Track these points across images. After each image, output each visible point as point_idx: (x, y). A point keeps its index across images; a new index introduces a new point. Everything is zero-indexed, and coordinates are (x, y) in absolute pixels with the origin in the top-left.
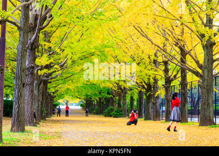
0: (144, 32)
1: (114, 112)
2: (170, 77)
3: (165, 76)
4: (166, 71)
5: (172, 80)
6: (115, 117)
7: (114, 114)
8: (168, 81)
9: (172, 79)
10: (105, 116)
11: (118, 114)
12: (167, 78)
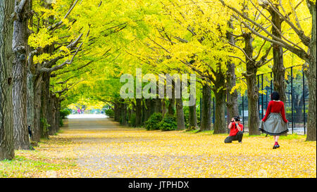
2: (254, 60)
3: (247, 59)
4: (248, 50)
5: (259, 65)
7: (162, 125)
8: (252, 67)
9: (259, 63)
10: (148, 129)
11: (169, 124)
12: (250, 61)
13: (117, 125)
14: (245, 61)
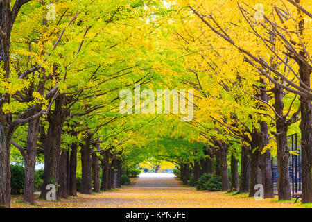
0: (223, 28)
1: (209, 182)
2: (284, 117)
3: (277, 117)
4: (279, 106)
6: (211, 190)
7: (208, 186)
8: (282, 125)
10: (198, 189)
11: (215, 185)
12: (280, 119)
13: (180, 184)
14: (275, 118)
